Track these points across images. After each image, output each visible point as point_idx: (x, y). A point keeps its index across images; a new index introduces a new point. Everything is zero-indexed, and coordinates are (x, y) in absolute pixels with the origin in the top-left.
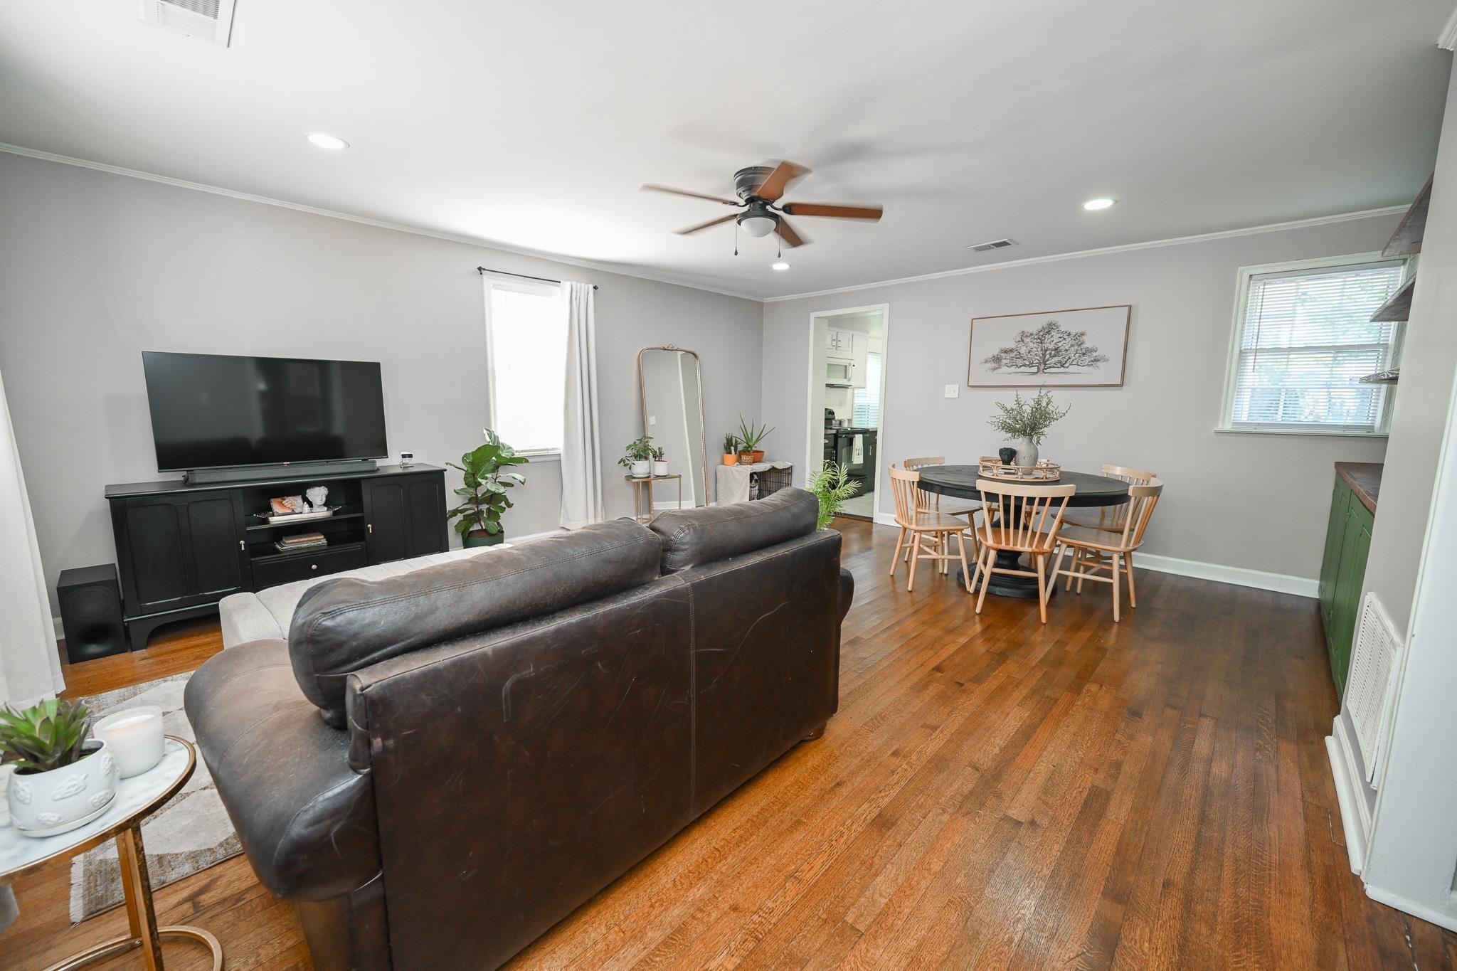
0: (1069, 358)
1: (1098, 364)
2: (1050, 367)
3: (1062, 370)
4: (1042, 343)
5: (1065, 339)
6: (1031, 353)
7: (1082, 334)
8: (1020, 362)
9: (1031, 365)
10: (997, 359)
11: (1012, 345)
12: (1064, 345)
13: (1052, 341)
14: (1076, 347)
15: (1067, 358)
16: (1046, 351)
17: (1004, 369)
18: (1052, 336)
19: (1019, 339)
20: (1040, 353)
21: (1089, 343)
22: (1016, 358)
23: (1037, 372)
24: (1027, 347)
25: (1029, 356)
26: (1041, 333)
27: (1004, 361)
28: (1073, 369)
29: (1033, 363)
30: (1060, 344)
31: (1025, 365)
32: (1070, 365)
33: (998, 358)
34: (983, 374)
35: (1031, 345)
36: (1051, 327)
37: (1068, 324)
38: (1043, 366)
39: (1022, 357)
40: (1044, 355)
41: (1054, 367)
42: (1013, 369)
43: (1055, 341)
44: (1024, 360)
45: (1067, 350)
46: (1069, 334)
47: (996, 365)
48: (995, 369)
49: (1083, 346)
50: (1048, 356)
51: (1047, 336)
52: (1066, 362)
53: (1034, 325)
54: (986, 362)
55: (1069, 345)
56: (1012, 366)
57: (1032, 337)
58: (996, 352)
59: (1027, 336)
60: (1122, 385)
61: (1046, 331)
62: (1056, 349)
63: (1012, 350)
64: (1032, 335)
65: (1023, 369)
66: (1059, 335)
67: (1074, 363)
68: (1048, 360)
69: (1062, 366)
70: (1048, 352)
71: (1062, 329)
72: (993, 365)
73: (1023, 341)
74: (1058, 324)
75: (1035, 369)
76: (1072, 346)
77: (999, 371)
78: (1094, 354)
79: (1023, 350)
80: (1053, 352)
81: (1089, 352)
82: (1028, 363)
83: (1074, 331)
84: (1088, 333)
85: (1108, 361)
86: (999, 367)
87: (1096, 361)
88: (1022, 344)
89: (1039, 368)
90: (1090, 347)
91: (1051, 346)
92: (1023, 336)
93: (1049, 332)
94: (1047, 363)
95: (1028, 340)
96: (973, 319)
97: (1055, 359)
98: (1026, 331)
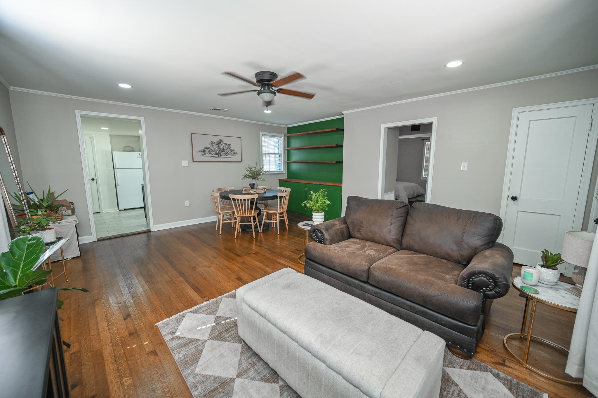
0: (227, 152)
1: (235, 155)
2: (222, 155)
3: (226, 156)
4: (218, 146)
6: (216, 150)
7: (230, 145)
8: (212, 153)
9: (216, 154)
10: (204, 151)
11: (209, 146)
12: (226, 148)
13: (222, 146)
16: (220, 149)
17: (207, 155)
19: (211, 144)
20: (218, 150)
21: (232, 148)
22: (211, 151)
26: (218, 143)
27: (207, 152)
28: (229, 156)
30: (224, 147)
34: (198, 156)
35: (215, 146)
36: (220, 141)
37: (226, 141)
38: (220, 155)
39: (213, 151)
40: (220, 151)
43: (223, 146)
45: (226, 150)
46: (226, 144)
47: (204, 153)
48: (203, 155)
49: (231, 149)
50: (221, 151)
53: (216, 140)
54: (200, 152)
56: (210, 154)
58: (203, 148)
59: (213, 143)
60: (242, 161)
62: (223, 149)
63: (209, 148)
64: (215, 143)
65: (214, 155)
66: (223, 144)
67: (229, 154)
69: (226, 155)
70: (221, 150)
71: (224, 142)
72: (203, 153)
73: (212, 145)
74: (223, 140)
75: (217, 156)
76: (228, 148)
77: (205, 156)
78: (234, 152)
79: (213, 148)
80: (222, 150)
81: (232, 151)
82: (215, 153)
83: (228, 143)
84: (231, 144)
85: (237, 154)
86: (205, 154)
87: (235, 154)
88: (212, 146)
89: (219, 155)
90: (232, 149)
91: (222, 148)
92: (212, 143)
93: (220, 143)
94: (221, 153)
95: (214, 145)
96: (191, 134)
97: (223, 152)
98: (213, 141)
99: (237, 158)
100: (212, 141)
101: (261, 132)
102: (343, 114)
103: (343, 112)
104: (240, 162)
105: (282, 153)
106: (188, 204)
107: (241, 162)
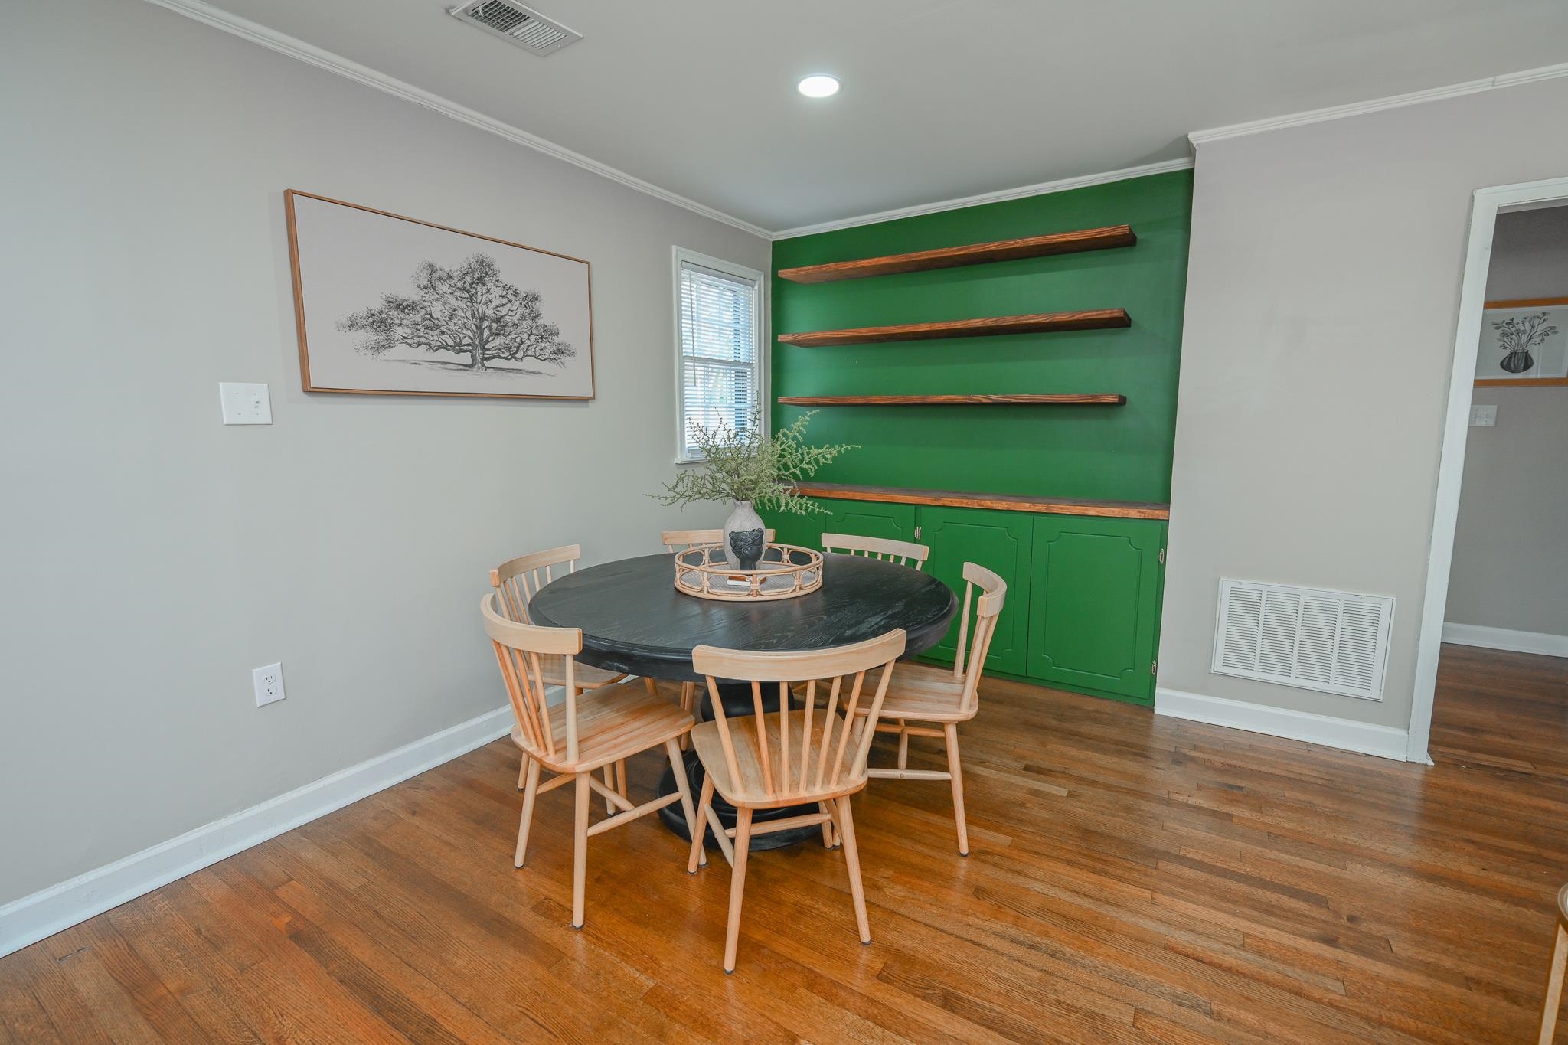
0: (522, 342)
1: (564, 358)
2: (494, 357)
3: (513, 364)
4: (471, 302)
5: (510, 301)
6: (455, 320)
7: (535, 298)
8: (434, 337)
9: (458, 348)
10: (379, 323)
11: (412, 294)
12: (513, 313)
13: (490, 299)
14: (529, 322)
15: (518, 340)
16: (482, 319)
17: (401, 350)
18: (489, 291)
19: (426, 283)
20: (471, 322)
21: (546, 320)
22: (428, 328)
23: (472, 366)
24: (444, 304)
25: (452, 327)
26: (468, 279)
27: (400, 332)
28: (529, 363)
29: (460, 344)
30: (504, 310)
31: (445, 347)
32: (525, 355)
33: (382, 321)
34: (341, 357)
35: (452, 300)
36: (481, 273)
37: (513, 269)
38: (480, 354)
39: (437, 327)
40: (480, 328)
41: (500, 357)
42: (422, 353)
43: (496, 302)
44: (443, 333)
45: (515, 325)
46: (516, 294)
47: (381, 339)
48: (378, 348)
49: (540, 322)
50: (486, 333)
51: (479, 288)
52: (518, 347)
53: (455, 257)
54: (352, 325)
55: (518, 316)
56: (420, 344)
57: (452, 283)
58: (377, 305)
59: (440, 279)
60: (593, 399)
61: (476, 275)
62: (498, 320)
63: (412, 307)
64: (450, 277)
65: (443, 355)
66: (500, 291)
67: (530, 353)
68: (488, 341)
69: (513, 356)
70: (486, 324)
71: (505, 278)
72: (374, 337)
73: (434, 288)
74: (496, 266)
75: (466, 358)
76: (523, 318)
77: (388, 354)
78: (557, 340)
79: (437, 310)
80: (495, 325)
81: (547, 333)
82: (451, 343)
83: (522, 289)
84: (542, 297)
85: (572, 353)
86: (389, 344)
87: (559, 352)
88: (431, 296)
89: (473, 357)
90: (549, 324)
91: (489, 312)
92: (434, 278)
93: (480, 279)
94: (487, 346)
95: (444, 287)
96: (289, 195)
97: (499, 341)
98: (438, 264)
99: (568, 378)
100: (431, 266)
101: (674, 248)
102: (1190, 151)
103: (1196, 137)
104: (584, 400)
105: (755, 362)
106: (278, 684)
107: (591, 403)
